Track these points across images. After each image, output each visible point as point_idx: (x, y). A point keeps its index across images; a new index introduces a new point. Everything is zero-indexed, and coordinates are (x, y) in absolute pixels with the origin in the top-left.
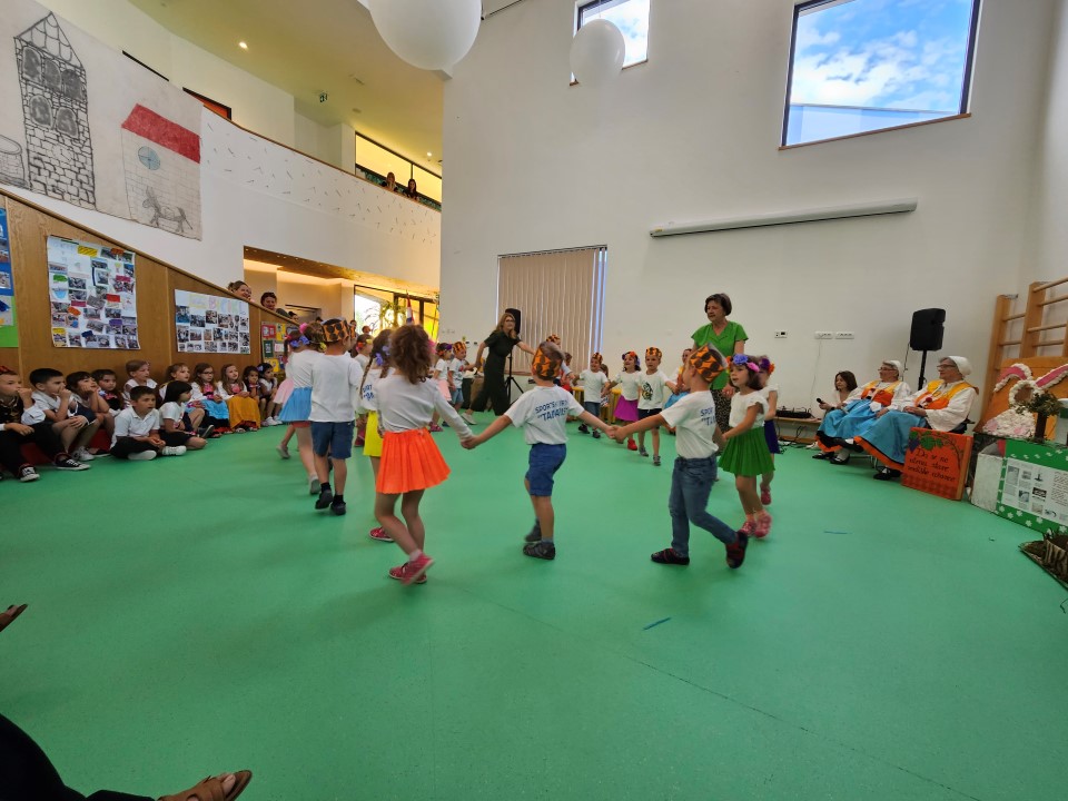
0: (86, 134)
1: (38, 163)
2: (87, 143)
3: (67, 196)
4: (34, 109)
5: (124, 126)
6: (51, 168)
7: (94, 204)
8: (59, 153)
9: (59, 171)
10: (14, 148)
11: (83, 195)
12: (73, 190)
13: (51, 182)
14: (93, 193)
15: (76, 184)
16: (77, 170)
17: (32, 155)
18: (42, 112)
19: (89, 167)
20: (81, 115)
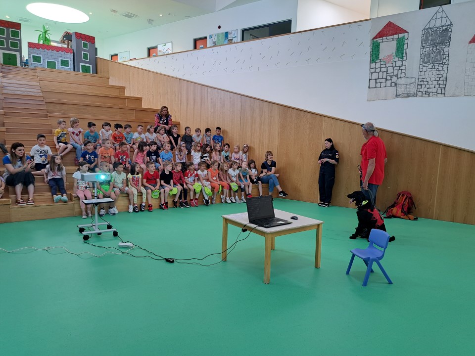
0: (447, 58)
1: (422, 83)
2: (447, 63)
3: (431, 94)
4: (424, 59)
5: (470, 42)
6: (426, 83)
7: (444, 94)
8: (432, 74)
9: (429, 83)
10: (413, 80)
11: (439, 91)
12: (434, 90)
13: (426, 89)
14: (444, 88)
15: (437, 86)
16: (438, 79)
17: (420, 80)
18: (427, 58)
19: (445, 75)
20: (446, 49)
